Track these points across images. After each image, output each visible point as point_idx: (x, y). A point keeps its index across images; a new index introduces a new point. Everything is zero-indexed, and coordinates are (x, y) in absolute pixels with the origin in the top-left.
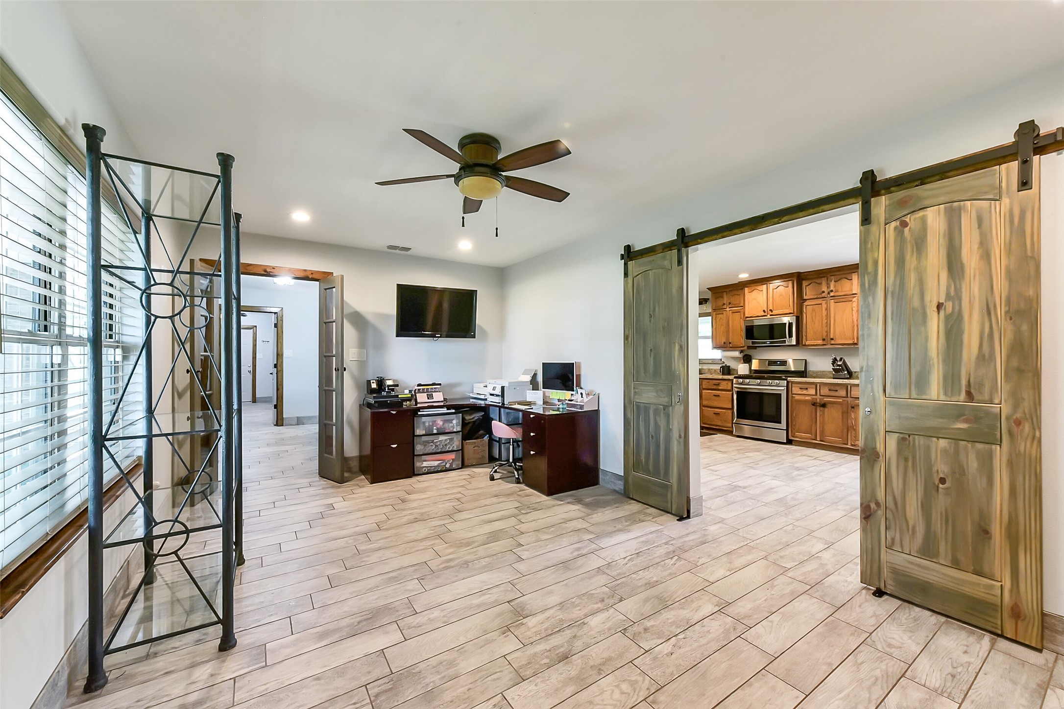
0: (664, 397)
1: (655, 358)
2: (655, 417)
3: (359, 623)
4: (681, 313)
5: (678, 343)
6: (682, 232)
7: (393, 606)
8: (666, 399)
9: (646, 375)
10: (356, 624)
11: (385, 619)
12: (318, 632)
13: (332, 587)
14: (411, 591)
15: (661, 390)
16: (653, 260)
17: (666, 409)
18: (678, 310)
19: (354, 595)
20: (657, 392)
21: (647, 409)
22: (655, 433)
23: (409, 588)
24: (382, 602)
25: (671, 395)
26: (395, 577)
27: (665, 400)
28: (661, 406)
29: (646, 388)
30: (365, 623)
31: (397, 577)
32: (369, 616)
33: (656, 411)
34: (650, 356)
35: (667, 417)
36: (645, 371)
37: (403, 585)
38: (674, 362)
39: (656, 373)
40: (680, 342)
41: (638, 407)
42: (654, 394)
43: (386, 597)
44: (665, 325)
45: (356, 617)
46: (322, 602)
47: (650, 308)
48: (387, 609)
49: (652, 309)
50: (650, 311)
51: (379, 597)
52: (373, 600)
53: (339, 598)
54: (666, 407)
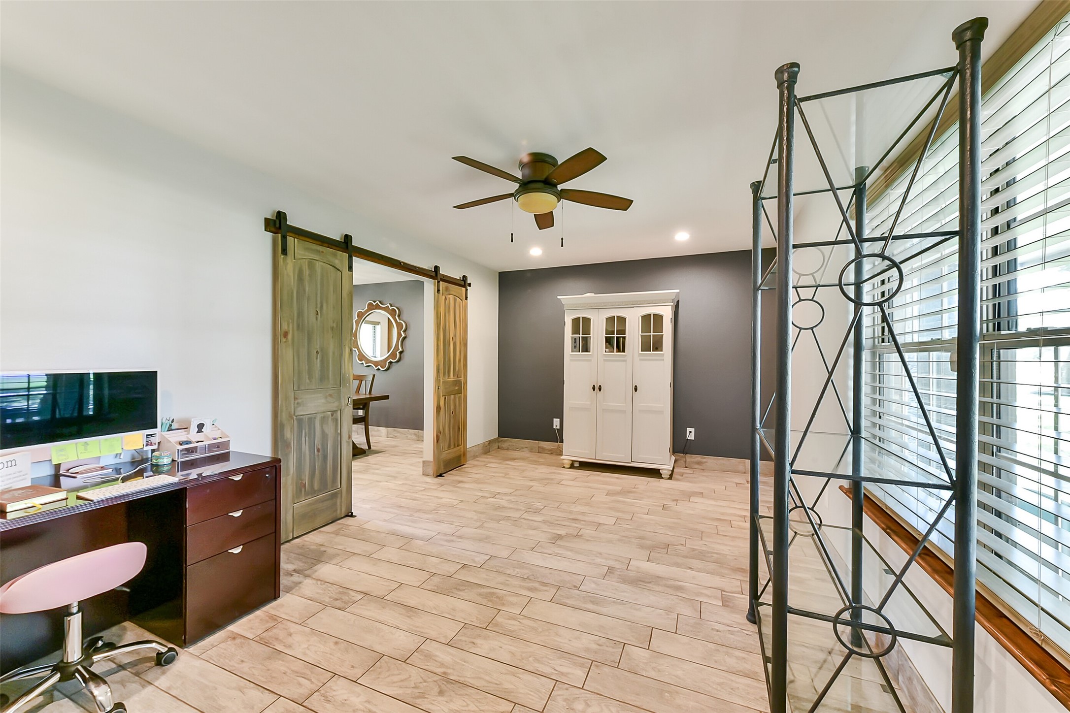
0: (334, 403)
1: (322, 361)
2: (322, 427)
3: (650, 583)
4: (351, 316)
5: (349, 347)
6: (348, 238)
7: (619, 580)
8: (336, 404)
9: (311, 381)
10: (653, 583)
11: (631, 575)
12: (681, 592)
13: (652, 628)
14: (594, 582)
15: (330, 395)
16: (322, 252)
17: (334, 415)
18: (349, 314)
19: (638, 607)
20: (326, 398)
21: (311, 420)
22: (323, 445)
23: (593, 586)
24: (623, 586)
25: (339, 399)
26: (593, 602)
27: (333, 406)
28: (329, 413)
29: (313, 396)
30: (647, 580)
31: (591, 601)
32: (640, 583)
33: (324, 420)
34: (317, 358)
35: (335, 423)
36: (310, 377)
37: (594, 591)
38: (345, 366)
39: (323, 378)
40: (350, 345)
41: (300, 421)
42: (323, 401)
43: (616, 589)
44: (333, 327)
45: (649, 587)
46: (670, 617)
47: (316, 304)
48: (625, 580)
49: (319, 306)
50: (317, 307)
51: (622, 592)
52: (628, 593)
53: (653, 611)
54: (334, 412)
